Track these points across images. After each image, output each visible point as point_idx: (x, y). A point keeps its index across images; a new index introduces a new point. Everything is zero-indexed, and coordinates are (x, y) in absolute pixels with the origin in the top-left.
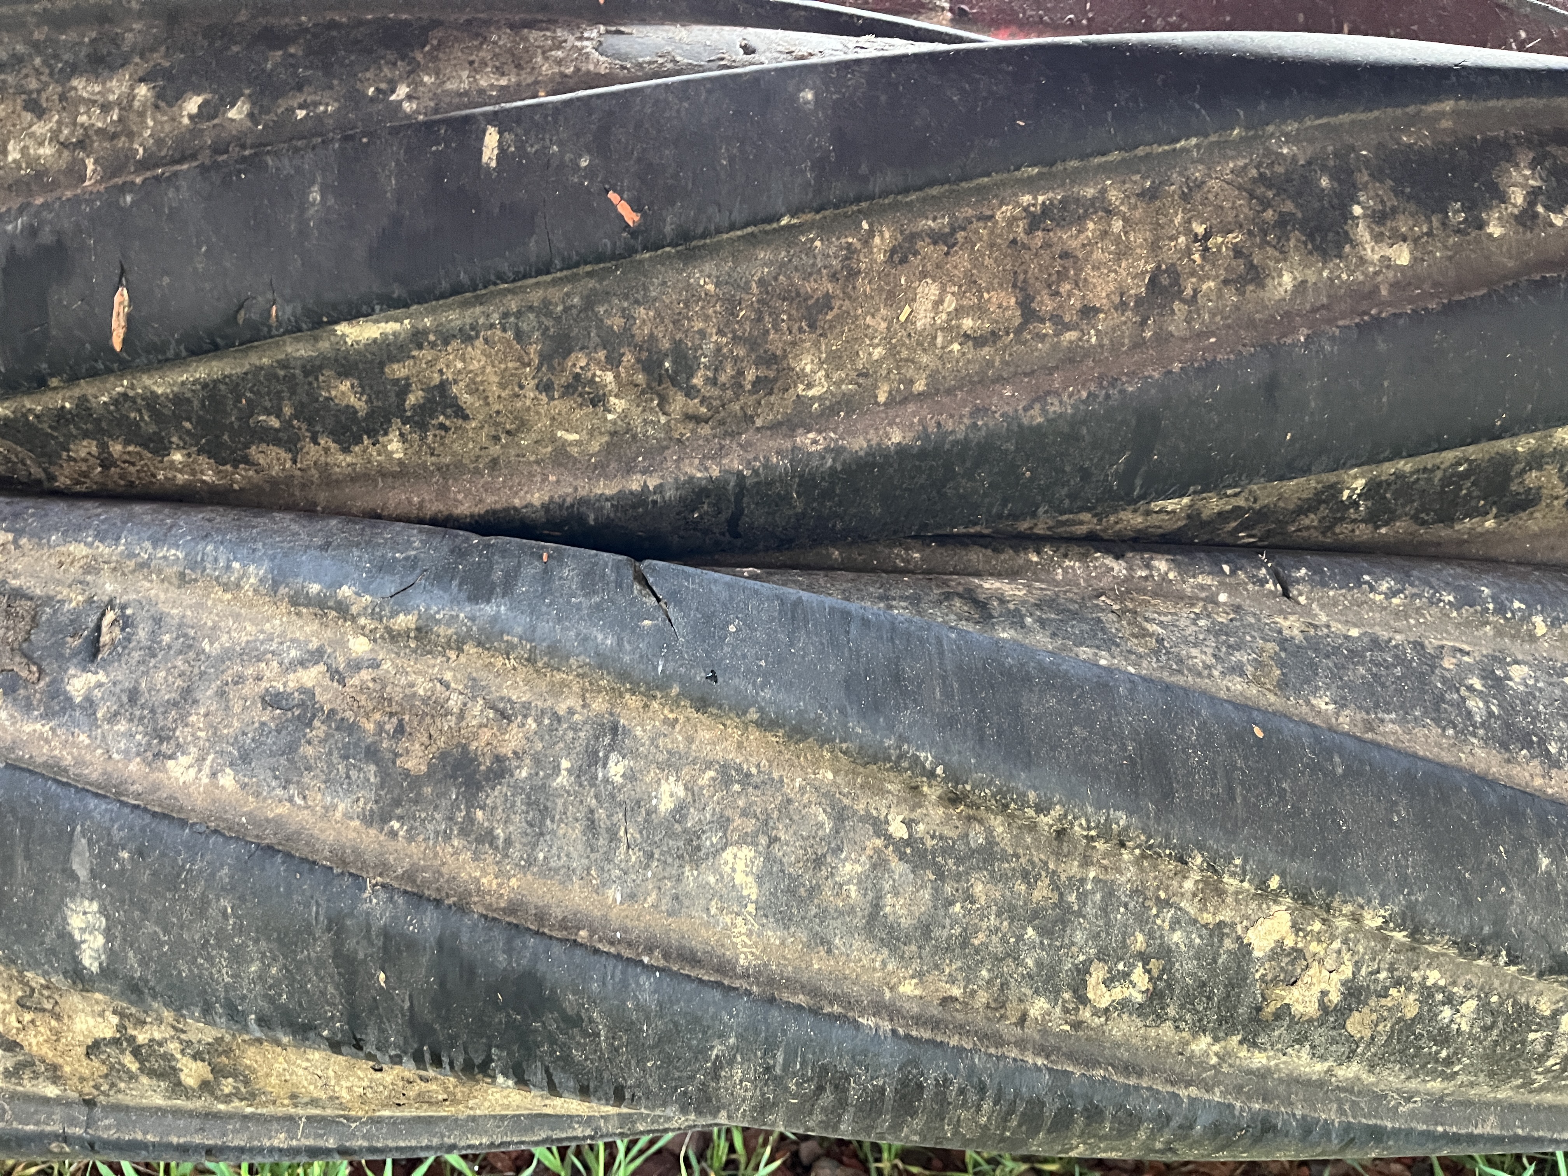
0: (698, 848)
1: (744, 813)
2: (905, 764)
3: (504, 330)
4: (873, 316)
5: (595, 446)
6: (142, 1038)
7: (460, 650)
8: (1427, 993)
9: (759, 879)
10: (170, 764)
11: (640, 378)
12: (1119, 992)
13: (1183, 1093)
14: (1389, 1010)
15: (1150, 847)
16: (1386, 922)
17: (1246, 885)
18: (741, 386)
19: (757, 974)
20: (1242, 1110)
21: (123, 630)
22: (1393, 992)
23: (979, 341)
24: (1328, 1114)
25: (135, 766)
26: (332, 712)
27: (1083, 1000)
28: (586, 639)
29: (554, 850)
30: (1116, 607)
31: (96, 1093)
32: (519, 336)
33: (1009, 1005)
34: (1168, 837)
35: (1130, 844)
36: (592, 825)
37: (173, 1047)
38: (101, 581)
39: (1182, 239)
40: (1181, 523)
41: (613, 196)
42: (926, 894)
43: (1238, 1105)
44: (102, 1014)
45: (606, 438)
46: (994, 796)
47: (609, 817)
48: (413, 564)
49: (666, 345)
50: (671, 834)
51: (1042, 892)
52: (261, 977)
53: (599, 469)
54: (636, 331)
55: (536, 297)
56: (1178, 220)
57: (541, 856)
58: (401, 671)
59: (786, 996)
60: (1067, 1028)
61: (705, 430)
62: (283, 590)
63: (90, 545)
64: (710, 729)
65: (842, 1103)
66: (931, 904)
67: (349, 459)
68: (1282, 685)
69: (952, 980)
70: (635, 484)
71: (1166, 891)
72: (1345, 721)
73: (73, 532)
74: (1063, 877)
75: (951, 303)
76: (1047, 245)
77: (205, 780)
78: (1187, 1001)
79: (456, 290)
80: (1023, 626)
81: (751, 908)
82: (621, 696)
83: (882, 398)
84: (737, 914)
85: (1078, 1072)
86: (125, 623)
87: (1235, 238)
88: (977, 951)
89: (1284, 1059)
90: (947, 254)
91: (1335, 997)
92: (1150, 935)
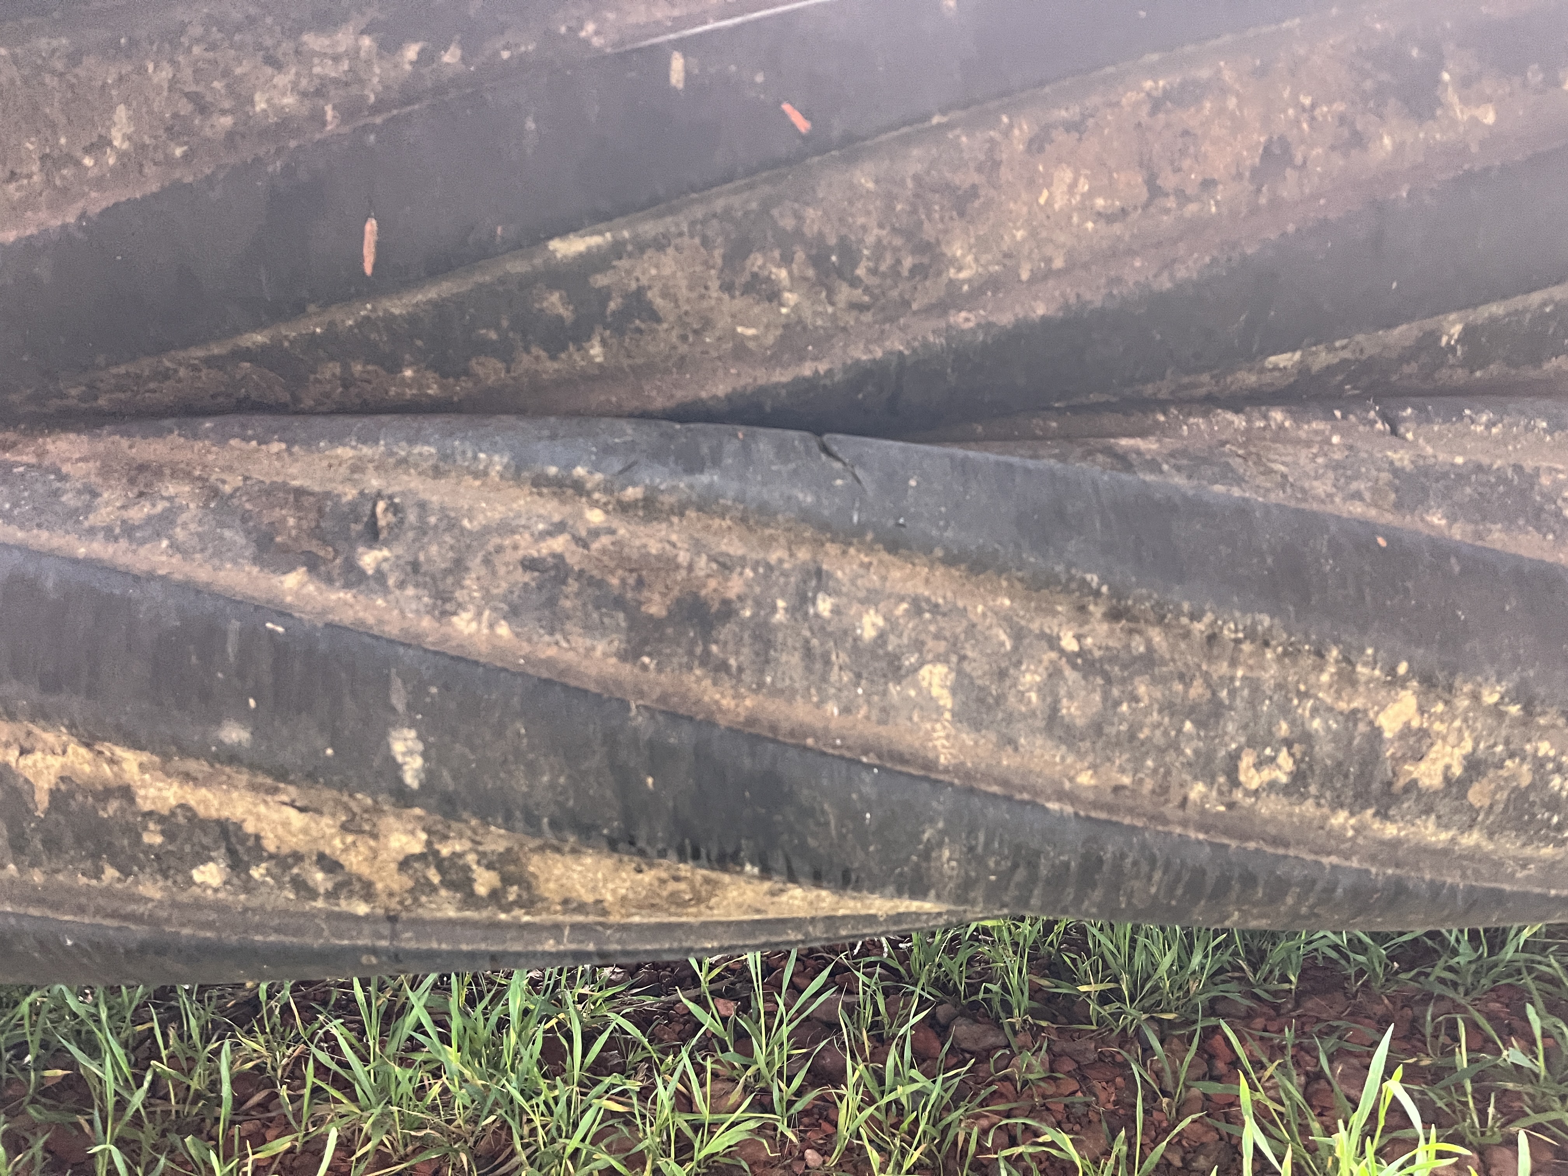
0: (899, 668)
1: (937, 637)
2: (1073, 585)
3: (692, 236)
4: (1016, 202)
5: (770, 340)
6: (445, 851)
7: (682, 515)
8: (1539, 764)
9: (954, 691)
10: (455, 619)
11: (811, 273)
12: (1267, 775)
13: (1326, 860)
14: (1506, 779)
15: (1291, 644)
16: (1502, 698)
17: (1377, 673)
18: (899, 274)
19: (958, 769)
20: (1377, 875)
21: (395, 514)
22: (1508, 763)
23: (1109, 218)
24: (1452, 878)
25: (426, 623)
26: (582, 572)
27: (1234, 782)
28: (789, 498)
29: (779, 674)
30: (1241, 452)
31: (399, 907)
32: (706, 242)
33: (1172, 790)
34: (1307, 635)
35: (1274, 643)
36: (808, 653)
37: (471, 858)
38: (366, 478)
39: (1291, 112)
40: (1292, 380)
41: (786, 107)
42: (1097, 697)
43: (1374, 870)
44: (412, 833)
45: (779, 332)
46: (1152, 607)
47: (822, 644)
48: (631, 446)
49: (832, 241)
50: (875, 657)
51: (1197, 690)
52: (552, 786)
53: (773, 359)
54: (806, 230)
55: (719, 205)
56: (1286, 94)
57: (769, 679)
58: (633, 535)
59: (984, 787)
60: (1222, 808)
61: (867, 317)
62: (525, 474)
63: (354, 448)
64: (901, 568)
65: (1033, 879)
66: (1100, 705)
67: (556, 365)
68: (1398, 506)
69: (1122, 770)
70: (807, 370)
71: (1306, 683)
72: (1458, 532)
73: (337, 439)
74: (1215, 677)
75: (1084, 186)
76: (1168, 125)
77: (485, 631)
78: (1327, 781)
79: (654, 201)
80: (1161, 472)
81: (947, 716)
82: (823, 545)
83: (1025, 276)
84: (937, 721)
85: (1234, 844)
86: (395, 508)
87: (1340, 107)
88: (1143, 744)
89: (1413, 829)
90: (1080, 139)
91: (1457, 771)
92: (1293, 723)
